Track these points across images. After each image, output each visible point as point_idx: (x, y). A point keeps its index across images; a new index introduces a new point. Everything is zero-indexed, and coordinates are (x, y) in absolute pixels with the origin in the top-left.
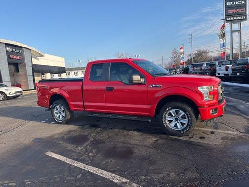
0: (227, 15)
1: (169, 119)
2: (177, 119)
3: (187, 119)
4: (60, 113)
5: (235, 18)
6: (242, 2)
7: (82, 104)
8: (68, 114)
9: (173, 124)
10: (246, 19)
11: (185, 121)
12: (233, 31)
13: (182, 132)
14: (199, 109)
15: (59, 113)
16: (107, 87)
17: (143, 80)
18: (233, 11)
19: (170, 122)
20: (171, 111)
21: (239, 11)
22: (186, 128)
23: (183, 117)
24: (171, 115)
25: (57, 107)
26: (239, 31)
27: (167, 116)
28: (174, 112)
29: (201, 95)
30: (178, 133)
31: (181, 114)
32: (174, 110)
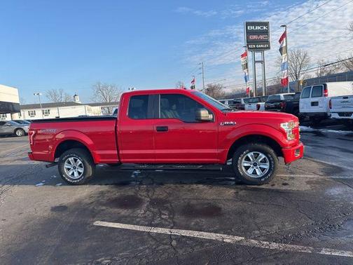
0: (249, 42)
1: (246, 165)
2: (255, 165)
3: (268, 164)
4: (75, 168)
5: (257, 46)
6: (265, 28)
7: (116, 152)
8: (90, 169)
9: (250, 171)
10: (269, 48)
11: (267, 166)
12: (255, 62)
13: (263, 180)
14: (283, 149)
15: (73, 168)
16: (157, 127)
17: (211, 117)
18: (255, 37)
19: (247, 168)
20: (249, 155)
21: (262, 37)
22: (267, 174)
23: (264, 161)
24: (248, 159)
25: (70, 159)
26: (262, 62)
27: (243, 161)
28: (252, 156)
29: (284, 133)
30: (258, 182)
31: (261, 157)
32: (252, 153)
